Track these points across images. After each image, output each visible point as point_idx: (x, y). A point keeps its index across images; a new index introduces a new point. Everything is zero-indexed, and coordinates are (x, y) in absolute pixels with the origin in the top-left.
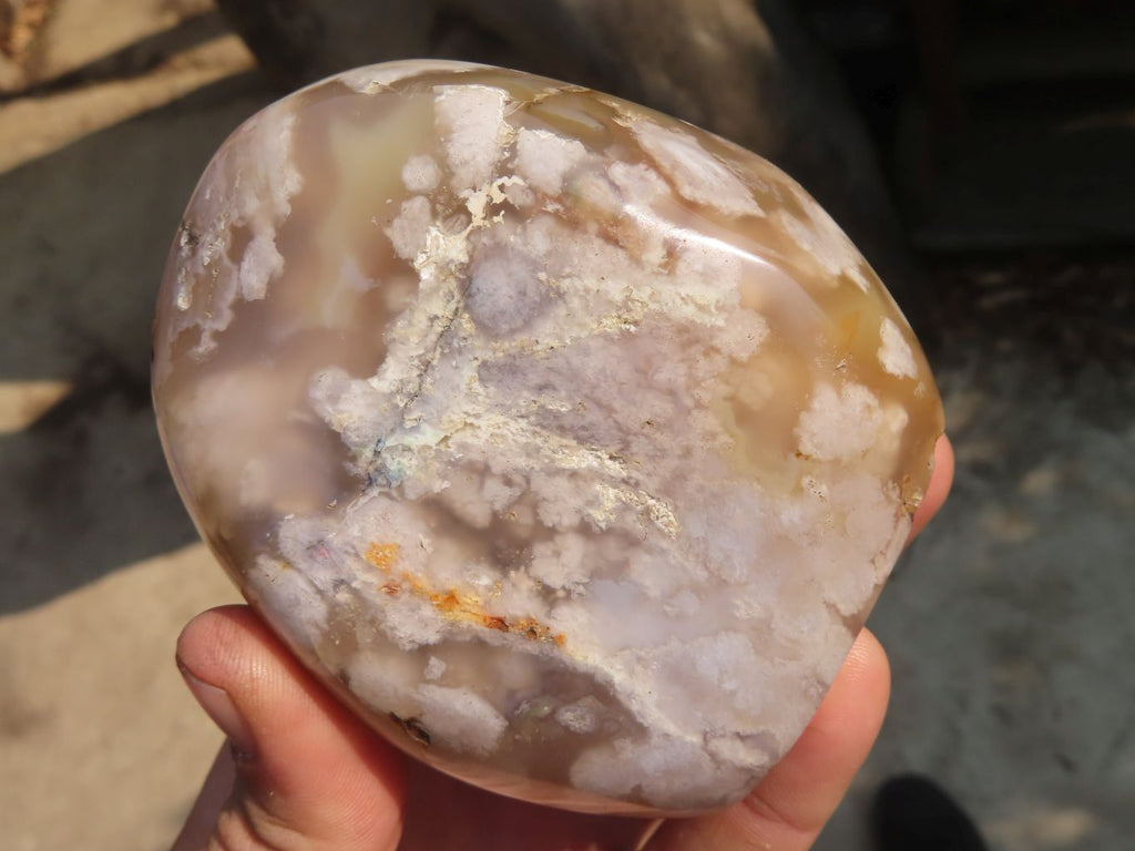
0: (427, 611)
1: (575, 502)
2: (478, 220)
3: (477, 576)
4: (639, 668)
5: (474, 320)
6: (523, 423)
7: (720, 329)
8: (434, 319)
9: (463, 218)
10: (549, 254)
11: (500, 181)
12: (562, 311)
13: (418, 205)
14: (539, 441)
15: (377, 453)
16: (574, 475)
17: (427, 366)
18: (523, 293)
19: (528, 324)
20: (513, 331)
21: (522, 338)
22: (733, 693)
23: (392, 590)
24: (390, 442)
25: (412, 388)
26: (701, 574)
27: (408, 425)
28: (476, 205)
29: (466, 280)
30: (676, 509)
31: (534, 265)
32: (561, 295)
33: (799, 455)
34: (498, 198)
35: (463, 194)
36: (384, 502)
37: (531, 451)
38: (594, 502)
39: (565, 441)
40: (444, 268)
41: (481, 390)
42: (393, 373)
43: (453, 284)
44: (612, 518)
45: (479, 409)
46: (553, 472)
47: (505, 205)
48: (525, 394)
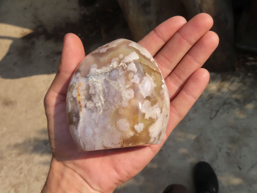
0: (77, 94)
1: (97, 101)
2: (119, 66)
3: (83, 96)
4: (83, 122)
5: (109, 74)
6: (102, 88)
7: (124, 101)
8: (107, 70)
9: (119, 64)
10: (120, 76)
11: (125, 64)
12: (115, 82)
13: (117, 59)
14: (101, 92)
15: (90, 76)
16: (100, 98)
17: (102, 74)
18: (115, 76)
19: (112, 80)
20: (110, 79)
21: (110, 81)
22: (86, 136)
23: (77, 89)
24: (92, 76)
25: (99, 74)
26: (97, 121)
27: (94, 77)
28: (121, 64)
29: (113, 69)
30: (102, 113)
31: (118, 75)
32: (117, 80)
33: (116, 122)
34: (123, 66)
35: (122, 62)
36: (85, 81)
37: (100, 92)
38: (98, 103)
39: (103, 94)
40: (113, 66)
41: (103, 81)
42: (99, 71)
43: (111, 69)
44: (98, 106)
45: (101, 83)
46: (99, 96)
47: (123, 67)
48: (105, 86)
